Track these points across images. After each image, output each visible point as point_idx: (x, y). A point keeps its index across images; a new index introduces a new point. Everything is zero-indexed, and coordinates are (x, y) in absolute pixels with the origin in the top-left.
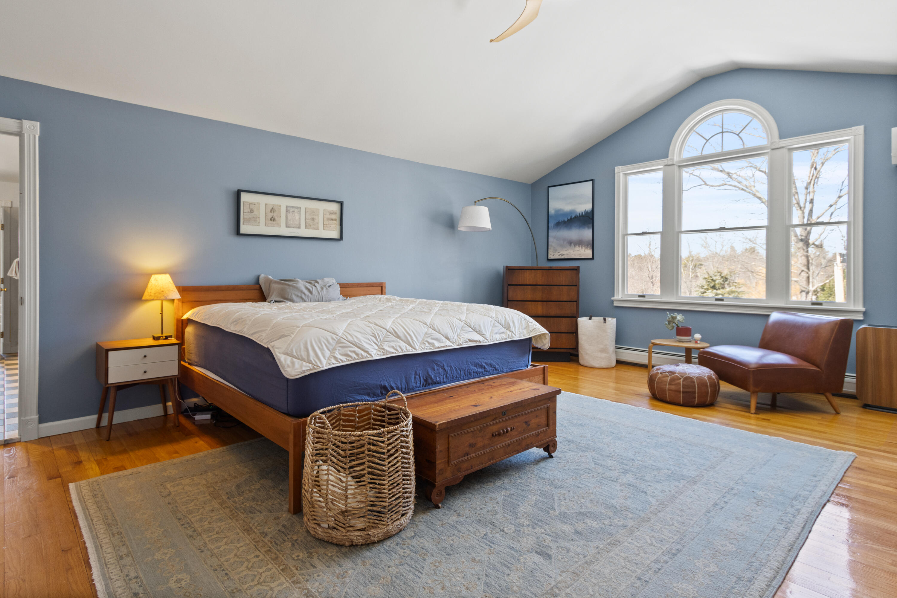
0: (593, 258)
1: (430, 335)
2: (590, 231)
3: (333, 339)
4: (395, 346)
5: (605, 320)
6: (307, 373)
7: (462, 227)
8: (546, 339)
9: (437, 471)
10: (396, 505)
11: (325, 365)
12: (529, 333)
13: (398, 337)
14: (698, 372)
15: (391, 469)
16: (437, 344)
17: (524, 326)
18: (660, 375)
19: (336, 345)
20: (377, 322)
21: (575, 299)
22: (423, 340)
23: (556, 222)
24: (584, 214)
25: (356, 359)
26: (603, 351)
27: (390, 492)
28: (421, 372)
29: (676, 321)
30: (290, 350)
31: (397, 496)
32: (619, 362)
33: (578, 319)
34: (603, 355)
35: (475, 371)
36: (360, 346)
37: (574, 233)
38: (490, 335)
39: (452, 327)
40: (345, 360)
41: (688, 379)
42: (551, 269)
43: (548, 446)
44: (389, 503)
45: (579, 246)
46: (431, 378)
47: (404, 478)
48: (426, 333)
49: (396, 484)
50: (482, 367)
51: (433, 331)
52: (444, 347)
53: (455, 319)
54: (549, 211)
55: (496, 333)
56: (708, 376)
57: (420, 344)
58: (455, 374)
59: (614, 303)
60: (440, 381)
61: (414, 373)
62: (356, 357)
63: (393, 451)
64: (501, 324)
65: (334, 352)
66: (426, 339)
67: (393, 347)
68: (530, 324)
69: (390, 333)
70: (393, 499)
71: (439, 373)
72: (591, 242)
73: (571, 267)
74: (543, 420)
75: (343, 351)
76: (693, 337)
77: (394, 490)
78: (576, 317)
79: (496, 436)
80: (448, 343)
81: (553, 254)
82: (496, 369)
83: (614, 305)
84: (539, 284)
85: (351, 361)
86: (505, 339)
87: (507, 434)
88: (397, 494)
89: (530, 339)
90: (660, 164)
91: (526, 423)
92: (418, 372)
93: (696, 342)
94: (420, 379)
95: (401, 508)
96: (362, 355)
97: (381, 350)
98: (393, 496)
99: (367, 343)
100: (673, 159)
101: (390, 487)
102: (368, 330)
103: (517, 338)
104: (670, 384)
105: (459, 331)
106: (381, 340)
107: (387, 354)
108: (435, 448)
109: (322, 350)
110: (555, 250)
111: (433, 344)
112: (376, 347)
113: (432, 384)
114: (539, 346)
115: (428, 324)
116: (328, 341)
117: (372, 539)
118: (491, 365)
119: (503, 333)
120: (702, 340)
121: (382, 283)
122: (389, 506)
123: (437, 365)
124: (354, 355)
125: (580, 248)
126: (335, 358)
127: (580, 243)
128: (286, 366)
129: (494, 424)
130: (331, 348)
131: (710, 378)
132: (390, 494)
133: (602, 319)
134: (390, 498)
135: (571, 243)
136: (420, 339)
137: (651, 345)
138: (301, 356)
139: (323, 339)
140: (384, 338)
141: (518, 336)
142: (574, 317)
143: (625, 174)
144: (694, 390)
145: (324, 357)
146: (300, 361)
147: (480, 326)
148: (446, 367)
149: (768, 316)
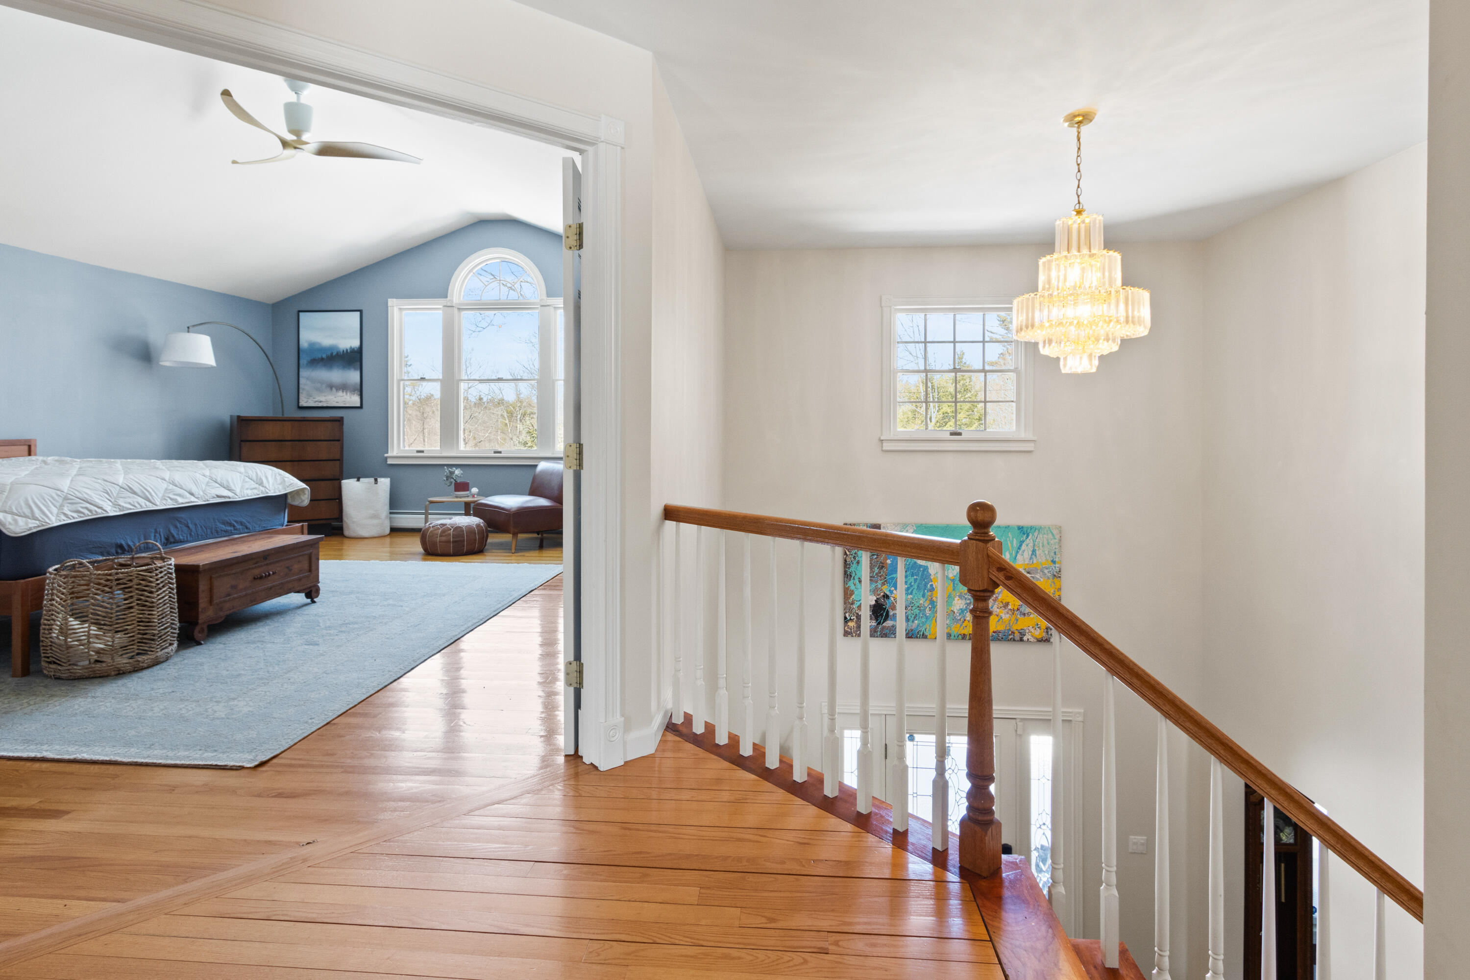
0: (361, 407)
1: (171, 491)
2: (358, 374)
3: (58, 495)
4: (132, 502)
5: (376, 480)
6: (34, 530)
7: (167, 361)
8: (305, 494)
9: (200, 610)
10: (164, 634)
11: (54, 521)
12: (285, 488)
13: (134, 493)
14: (468, 521)
15: (161, 601)
16: (180, 500)
17: (279, 481)
18: (431, 529)
19: (63, 501)
20: (105, 478)
21: (338, 457)
22: (164, 496)
23: (309, 359)
24: (349, 351)
25: (89, 516)
26: (375, 516)
27: (159, 622)
28: (161, 530)
29: (454, 476)
30: (8, 507)
31: (166, 626)
32: (395, 531)
33: (343, 481)
34: (375, 521)
35: (223, 529)
36: (92, 502)
37: (336, 375)
38: (241, 491)
39: (196, 482)
40: (77, 516)
41: (458, 529)
42: (304, 420)
43: (311, 591)
44: (159, 631)
45: (343, 392)
46: (173, 536)
47: (172, 610)
48: (166, 489)
49: (164, 615)
50: (230, 525)
51: (174, 487)
52: (188, 503)
53: (198, 475)
54: (301, 343)
55: (247, 489)
56: (476, 524)
57: (161, 500)
58: (200, 531)
59: (388, 460)
60: (184, 539)
61: (153, 531)
62: (90, 514)
63: (161, 585)
64: (252, 480)
65: (62, 509)
66: (167, 495)
67: (130, 503)
68: (286, 479)
69: (124, 489)
70: (162, 628)
71: (182, 531)
72: (359, 387)
73: (332, 417)
74: (306, 566)
75: (73, 507)
76: (471, 492)
77: (163, 620)
78: (339, 479)
79: (257, 579)
80: (193, 499)
81: (305, 400)
82: (247, 528)
83: (388, 463)
84: (286, 439)
85: (83, 517)
86: (259, 495)
87: (269, 578)
88: (166, 624)
89: (285, 495)
90: (438, 304)
91: (288, 567)
92: (158, 530)
93: (473, 496)
94: (161, 537)
95: (169, 637)
96: (96, 511)
97: (117, 507)
98: (162, 626)
99: (100, 499)
100: (452, 301)
101: (160, 617)
102: (97, 486)
103: (272, 493)
104: (441, 536)
105: (204, 487)
106: (115, 495)
107: (123, 511)
108: (198, 588)
109: (47, 507)
110: (309, 396)
111: (176, 501)
112: (111, 504)
113: (174, 543)
114: (296, 503)
115: (167, 480)
116: (53, 498)
117: (141, 665)
118: (242, 523)
119: (255, 488)
120: (479, 494)
121: (30, 440)
122: (158, 634)
123: (180, 522)
124: (86, 512)
125: (345, 393)
126: (65, 515)
127: (344, 387)
128: (7, 524)
129: (256, 568)
130: (58, 505)
131: (478, 525)
132: (159, 623)
133: (372, 480)
134: (159, 627)
135: (331, 387)
136: (161, 495)
137: (428, 503)
138: (24, 513)
139: (45, 495)
140: (118, 494)
141: (272, 491)
142: (337, 479)
143: (400, 309)
144: (462, 539)
145: (51, 513)
146: (24, 519)
147: (228, 481)
148: (190, 525)
149: (536, 466)
